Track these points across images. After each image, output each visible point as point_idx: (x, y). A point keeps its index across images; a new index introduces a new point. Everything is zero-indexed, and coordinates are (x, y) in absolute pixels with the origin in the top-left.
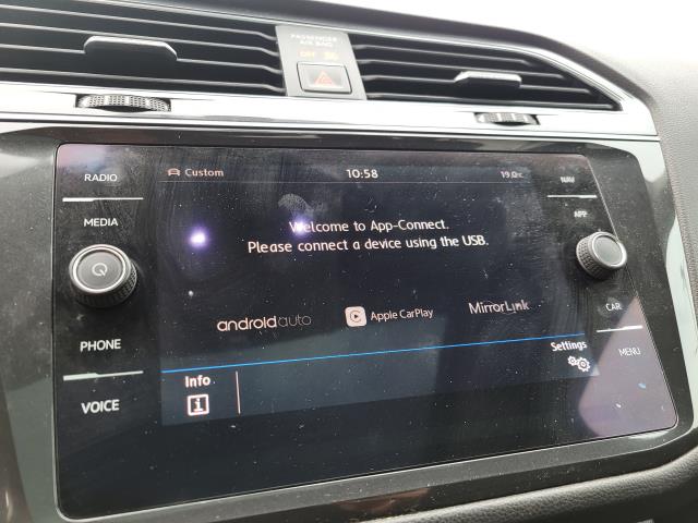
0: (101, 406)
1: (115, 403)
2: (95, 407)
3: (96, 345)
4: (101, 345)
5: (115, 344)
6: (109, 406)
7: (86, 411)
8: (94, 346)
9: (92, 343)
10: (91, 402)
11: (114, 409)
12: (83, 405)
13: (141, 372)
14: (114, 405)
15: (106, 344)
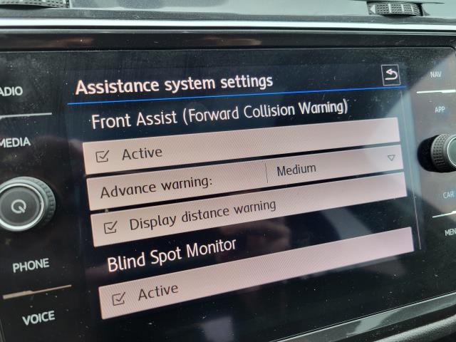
0: (40, 318)
1: (51, 314)
2: (34, 319)
3: (27, 266)
4: (31, 265)
5: (43, 263)
6: (46, 317)
7: (27, 323)
8: (25, 266)
9: (23, 264)
10: (31, 315)
11: (51, 319)
12: (24, 318)
13: (70, 286)
14: (50, 316)
15: (36, 264)
